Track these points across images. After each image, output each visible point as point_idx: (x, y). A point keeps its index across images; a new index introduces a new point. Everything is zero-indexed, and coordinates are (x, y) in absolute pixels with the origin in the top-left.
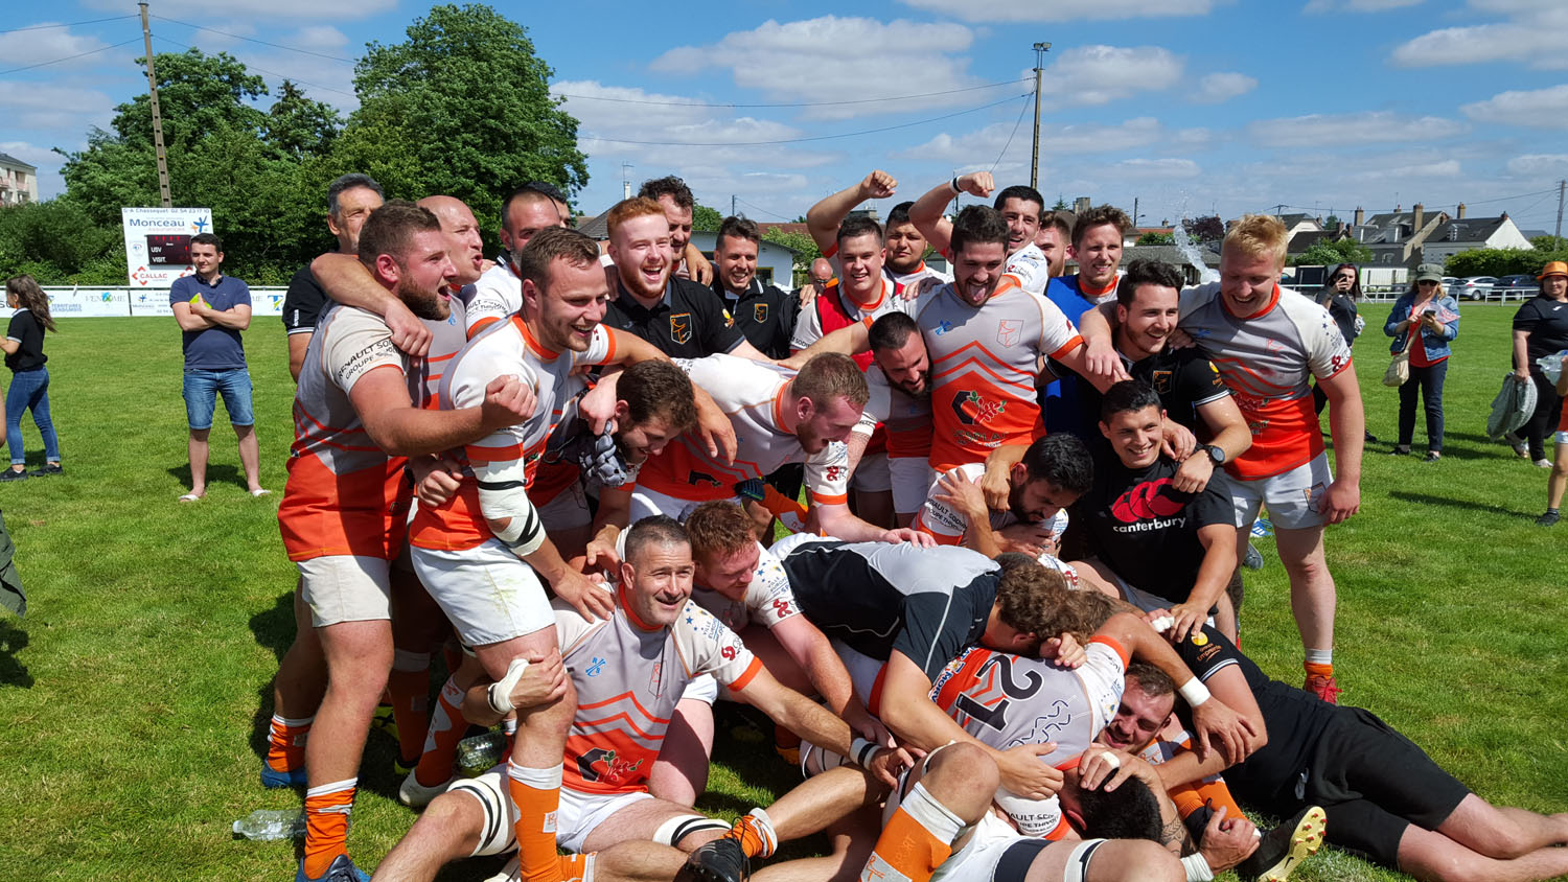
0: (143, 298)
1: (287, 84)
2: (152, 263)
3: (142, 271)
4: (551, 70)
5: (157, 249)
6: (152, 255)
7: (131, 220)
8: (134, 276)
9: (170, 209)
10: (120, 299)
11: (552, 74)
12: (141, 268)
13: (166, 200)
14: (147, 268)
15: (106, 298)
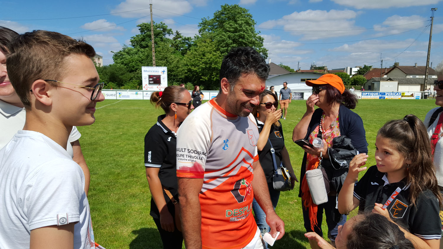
0: (147, 94)
1: (177, 31)
2: (149, 83)
3: (146, 86)
4: (255, 23)
5: (151, 79)
6: (150, 81)
7: (144, 70)
8: (144, 87)
9: (155, 67)
10: (140, 94)
11: (256, 24)
12: (146, 85)
13: (154, 64)
14: (148, 85)
15: (137, 94)
